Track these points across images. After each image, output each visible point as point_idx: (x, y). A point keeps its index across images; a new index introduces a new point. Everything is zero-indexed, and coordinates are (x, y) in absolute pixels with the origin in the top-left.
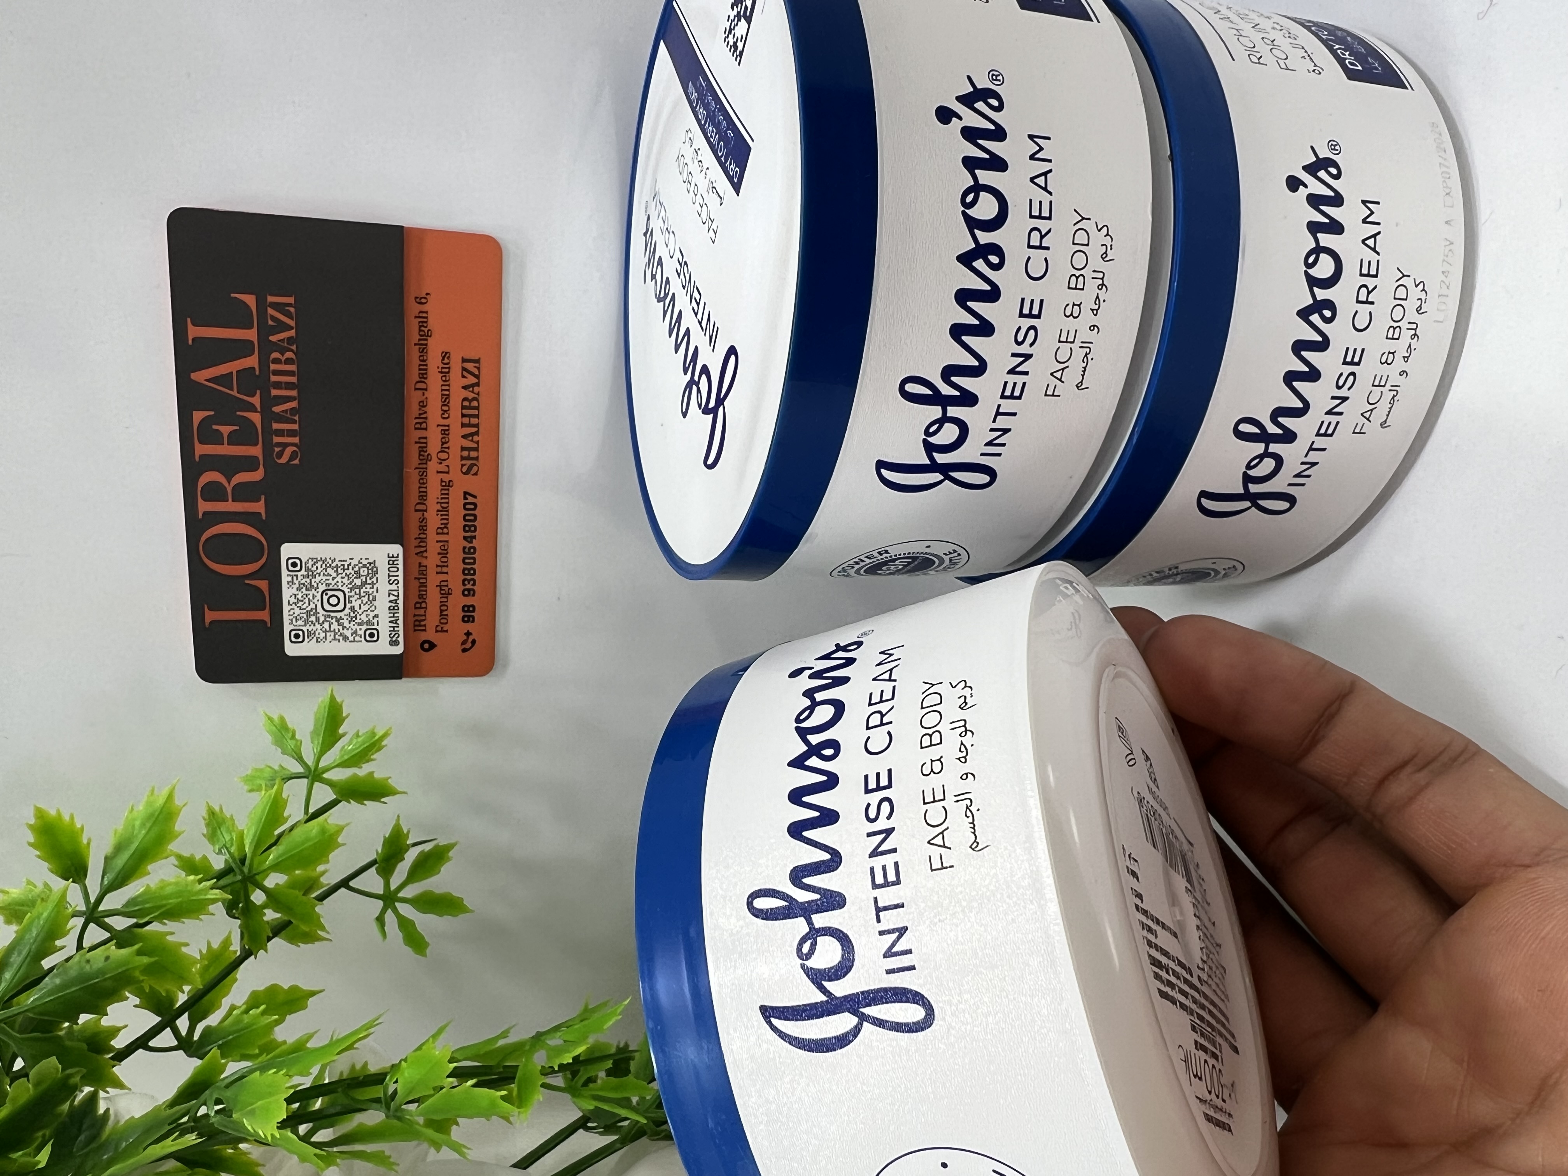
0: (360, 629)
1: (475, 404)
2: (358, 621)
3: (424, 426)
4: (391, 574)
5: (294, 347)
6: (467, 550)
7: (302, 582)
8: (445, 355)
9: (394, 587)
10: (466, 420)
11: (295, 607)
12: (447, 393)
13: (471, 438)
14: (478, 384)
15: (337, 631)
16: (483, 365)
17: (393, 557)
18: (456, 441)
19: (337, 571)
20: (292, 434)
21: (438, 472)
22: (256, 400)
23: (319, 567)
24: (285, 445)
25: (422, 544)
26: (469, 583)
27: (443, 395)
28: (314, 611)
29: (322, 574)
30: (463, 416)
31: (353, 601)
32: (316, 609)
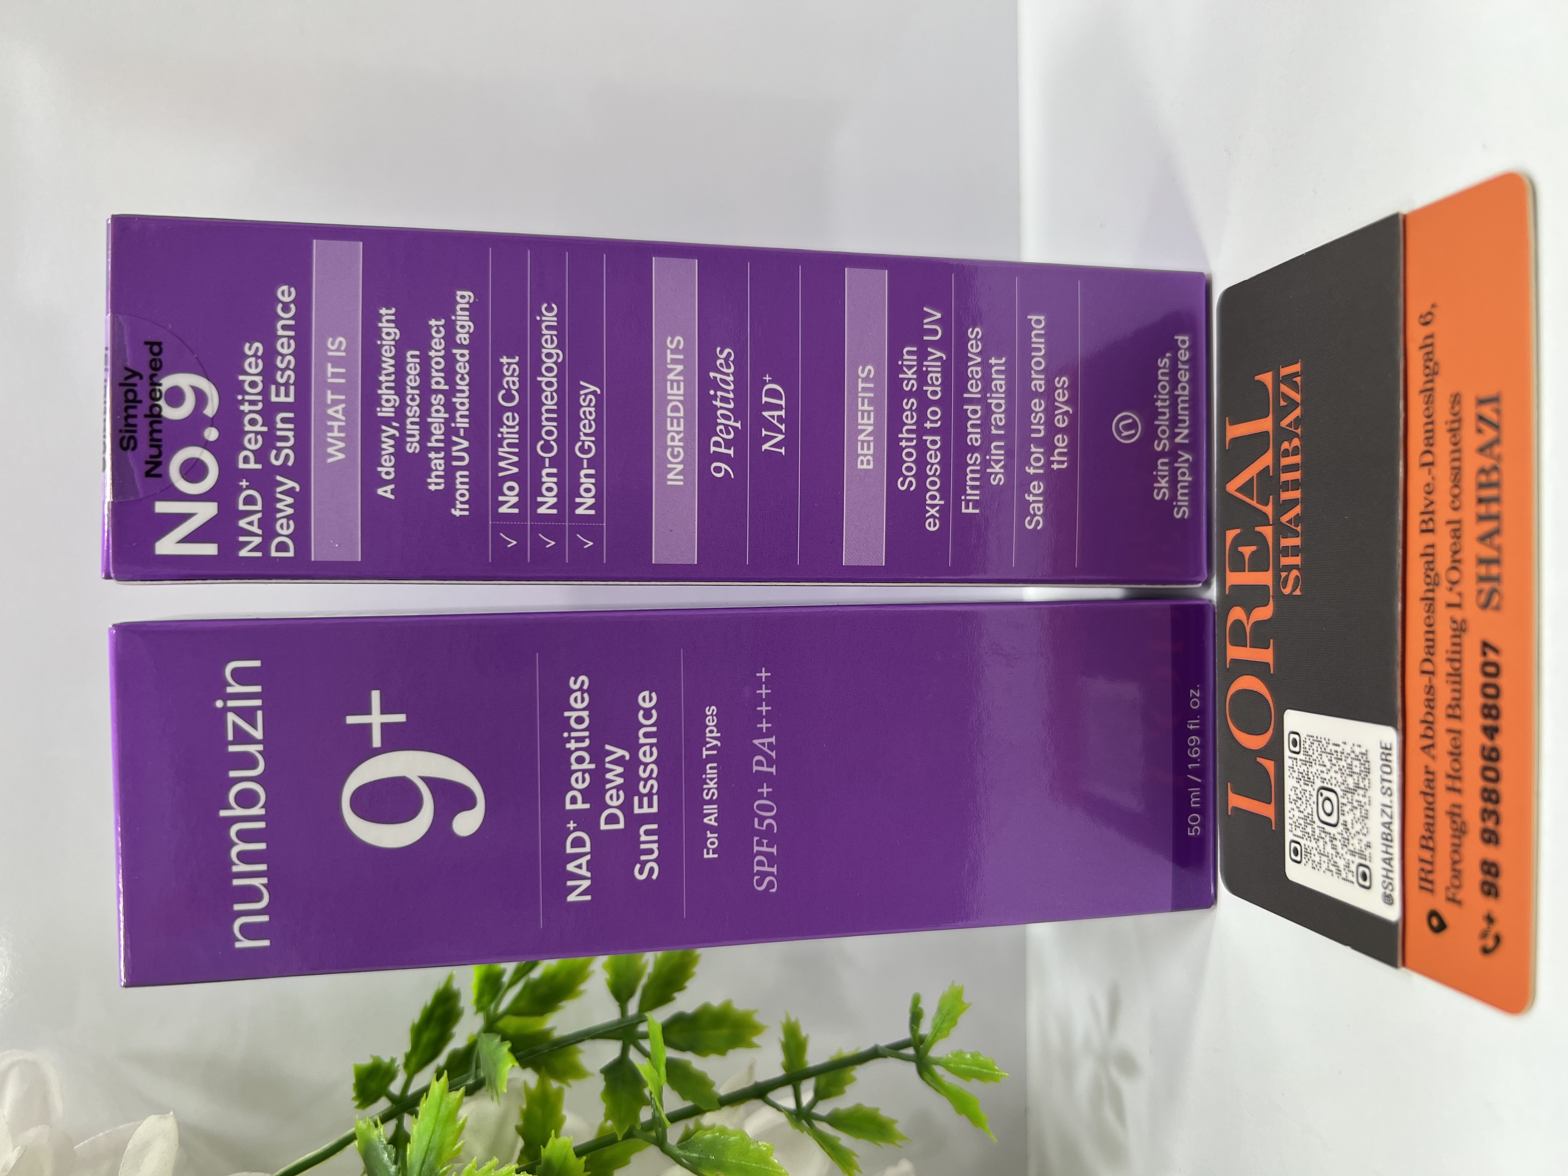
0: (1353, 862)
1: (1494, 477)
2: (1351, 848)
3: (1431, 526)
4: (1386, 777)
5: (1299, 431)
6: (1486, 753)
7: (1301, 770)
8: (1456, 399)
9: (1386, 800)
10: (1482, 509)
11: (1294, 807)
12: (1457, 464)
13: (1488, 541)
14: (1497, 441)
15: (1330, 856)
16: (1506, 405)
17: (1386, 748)
18: (1472, 549)
19: (1331, 761)
20: (1295, 551)
21: (1450, 605)
22: (1269, 510)
23: (1315, 752)
24: (1289, 568)
25: (1430, 733)
26: (1489, 817)
27: (1453, 468)
28: (1310, 817)
29: (1317, 763)
30: (1480, 501)
31: (1346, 813)
32: (1312, 815)
